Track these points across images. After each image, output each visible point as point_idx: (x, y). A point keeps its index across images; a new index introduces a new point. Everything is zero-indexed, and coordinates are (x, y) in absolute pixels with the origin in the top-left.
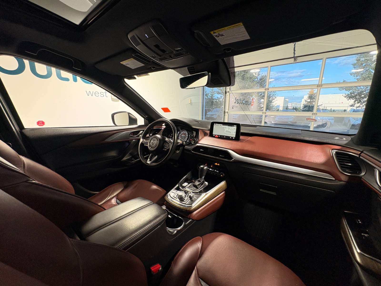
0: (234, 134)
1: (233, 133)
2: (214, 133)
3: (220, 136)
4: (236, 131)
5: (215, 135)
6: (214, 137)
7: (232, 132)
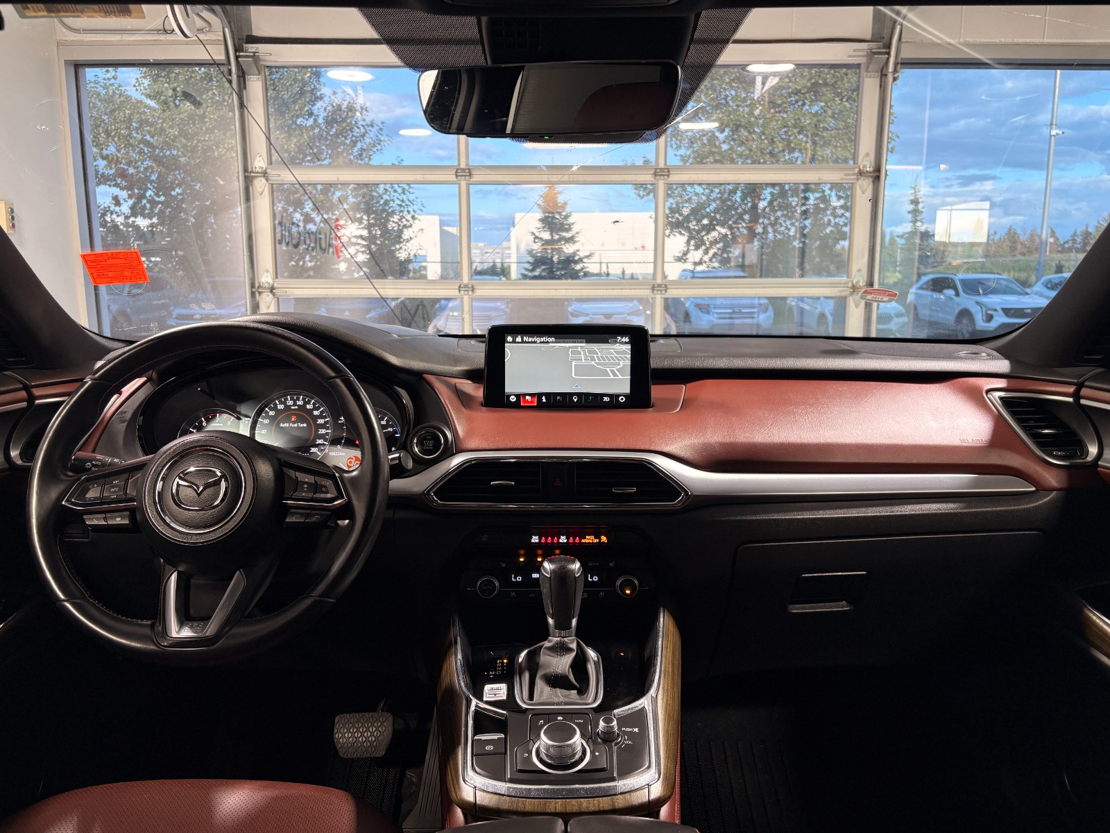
0: (620, 377)
1: (615, 374)
2: (514, 384)
3: (548, 395)
4: (629, 362)
5: (518, 396)
6: (516, 406)
7: (612, 371)
